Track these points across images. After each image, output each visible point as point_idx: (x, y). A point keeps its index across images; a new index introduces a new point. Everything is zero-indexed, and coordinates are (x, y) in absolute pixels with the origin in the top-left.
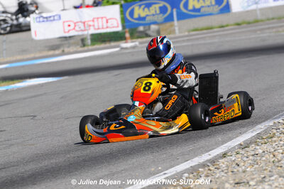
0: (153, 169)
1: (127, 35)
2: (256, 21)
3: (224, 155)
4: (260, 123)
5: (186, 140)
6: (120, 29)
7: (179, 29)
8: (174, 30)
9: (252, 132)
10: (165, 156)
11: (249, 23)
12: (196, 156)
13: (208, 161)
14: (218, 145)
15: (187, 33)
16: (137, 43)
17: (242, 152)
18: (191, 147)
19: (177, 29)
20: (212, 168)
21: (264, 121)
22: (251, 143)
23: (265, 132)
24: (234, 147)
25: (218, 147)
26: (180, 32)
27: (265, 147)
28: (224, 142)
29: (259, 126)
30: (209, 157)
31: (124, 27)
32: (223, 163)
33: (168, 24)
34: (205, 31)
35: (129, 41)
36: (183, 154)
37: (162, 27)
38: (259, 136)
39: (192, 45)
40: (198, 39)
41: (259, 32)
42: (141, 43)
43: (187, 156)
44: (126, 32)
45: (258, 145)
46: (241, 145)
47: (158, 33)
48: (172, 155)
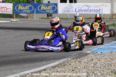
0: (15, 71)
1: (14, 16)
2: (67, 19)
3: (45, 70)
4: (61, 59)
5: (31, 61)
6: (12, 13)
7: (36, 17)
9: (58, 62)
10: (21, 67)
11: (64, 19)
12: (33, 68)
14: (43, 65)
15: (39, 19)
16: (18, 20)
17: (52, 69)
18: (32, 65)
19: (35, 16)
21: (63, 58)
22: (56, 66)
23: (63, 63)
24: (49, 67)
25: (43, 66)
26: (36, 18)
27: (62, 69)
28: (46, 65)
29: (61, 60)
30: (39, 70)
33: (32, 14)
34: (46, 19)
35: (15, 19)
36: (28, 67)
37: (29, 15)
38: (60, 64)
39: (40, 24)
40: (43, 22)
41: (67, 23)
42: (19, 20)
43: (30, 68)
44: (14, 15)
45: (59, 68)
46: (52, 66)
47: (27, 17)
48: (24, 67)
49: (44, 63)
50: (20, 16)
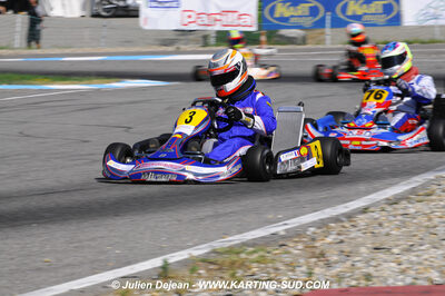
0: (270, 216)
1: (263, 38)
2: (433, 42)
3: (365, 210)
4: (418, 174)
6: (254, 29)
7: (332, 39)
8: (324, 40)
9: (406, 185)
11: (422, 42)
12: (329, 207)
13: (343, 214)
14: (359, 195)
16: (275, 50)
17: (389, 208)
18: (324, 195)
19: (328, 37)
20: (347, 225)
21: (423, 173)
22: (402, 199)
23: (423, 186)
24: (379, 202)
25: (358, 198)
26: (332, 43)
29: (416, 178)
30: (345, 211)
31: (260, 27)
32: (362, 220)
33: (319, 31)
35: (265, 46)
36: (312, 202)
37: (309, 33)
38: (413, 191)
42: (280, 51)
43: (317, 205)
44: (260, 34)
45: (409, 203)
46: (387, 199)
47: (304, 41)
48: (298, 202)
49: (362, 187)
50: (282, 36)
